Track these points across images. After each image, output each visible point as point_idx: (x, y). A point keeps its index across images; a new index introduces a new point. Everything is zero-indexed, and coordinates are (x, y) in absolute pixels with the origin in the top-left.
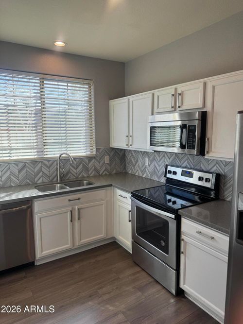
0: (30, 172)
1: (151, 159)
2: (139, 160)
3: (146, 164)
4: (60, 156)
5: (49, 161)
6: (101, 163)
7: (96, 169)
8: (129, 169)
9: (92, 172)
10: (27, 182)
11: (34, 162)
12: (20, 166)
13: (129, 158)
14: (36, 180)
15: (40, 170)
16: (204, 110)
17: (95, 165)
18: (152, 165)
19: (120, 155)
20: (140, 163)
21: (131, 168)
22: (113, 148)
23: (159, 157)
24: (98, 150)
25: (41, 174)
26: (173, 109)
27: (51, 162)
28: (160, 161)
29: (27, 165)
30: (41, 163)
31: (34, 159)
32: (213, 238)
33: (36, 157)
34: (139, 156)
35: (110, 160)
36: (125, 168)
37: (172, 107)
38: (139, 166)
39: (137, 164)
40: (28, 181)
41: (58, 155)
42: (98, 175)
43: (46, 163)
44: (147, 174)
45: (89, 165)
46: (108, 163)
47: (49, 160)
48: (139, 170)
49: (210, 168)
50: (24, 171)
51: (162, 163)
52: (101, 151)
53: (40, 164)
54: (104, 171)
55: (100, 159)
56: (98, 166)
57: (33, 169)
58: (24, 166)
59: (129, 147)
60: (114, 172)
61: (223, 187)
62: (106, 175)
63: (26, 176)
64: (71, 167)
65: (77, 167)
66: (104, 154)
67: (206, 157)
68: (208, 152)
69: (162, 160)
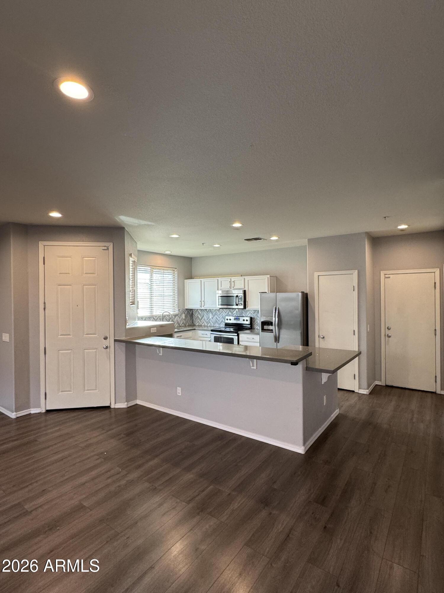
1: (213, 314)
2: (204, 316)
3: (210, 318)
4: (163, 314)
5: (156, 317)
6: (181, 318)
7: (178, 323)
8: (196, 323)
9: (176, 325)
13: (196, 315)
16: (245, 289)
17: (178, 320)
18: (215, 318)
19: (190, 314)
20: (205, 317)
21: (198, 322)
22: (187, 309)
23: (219, 312)
24: (179, 310)
26: (230, 288)
28: (220, 314)
30: (152, 318)
32: (253, 338)
34: (205, 313)
35: (185, 317)
36: (193, 322)
37: (230, 287)
38: (204, 319)
39: (203, 319)
41: (162, 314)
42: (179, 326)
44: (211, 324)
45: (175, 320)
46: (184, 319)
48: (205, 322)
49: (247, 315)
51: (221, 316)
52: (180, 310)
54: (182, 324)
55: (180, 315)
56: (179, 320)
59: (201, 307)
60: (187, 324)
61: (253, 323)
62: (183, 326)
66: (182, 313)
67: (247, 309)
68: (247, 307)
69: (221, 314)
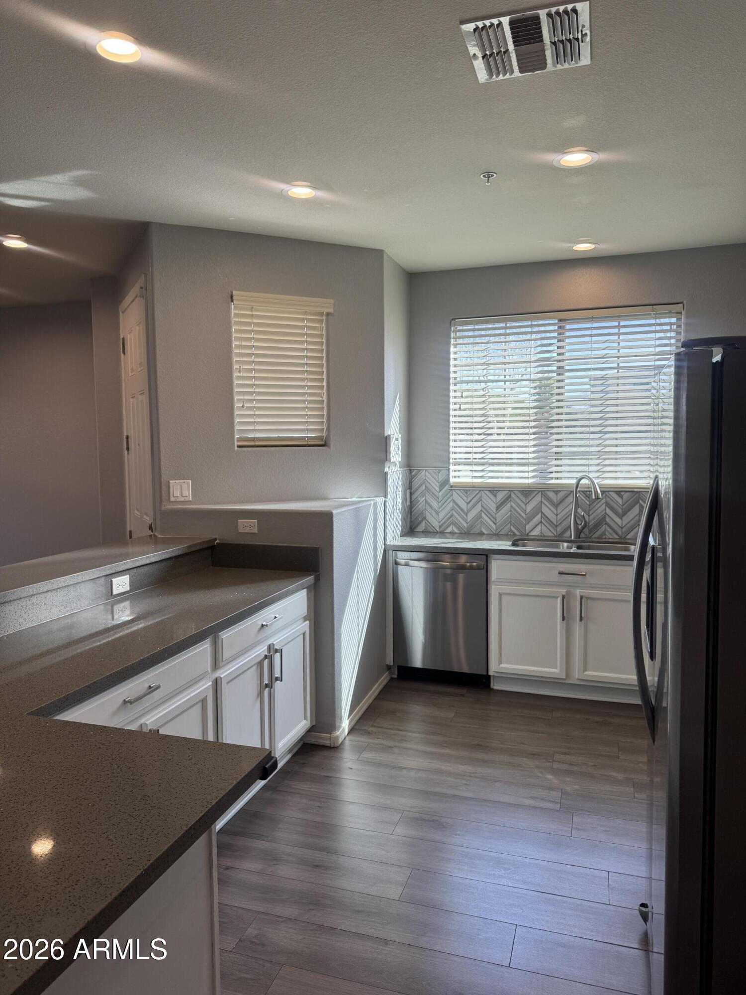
0: (517, 512)
4: (578, 483)
5: (556, 492)
10: (511, 530)
11: (527, 492)
12: (501, 496)
14: (528, 527)
15: (538, 510)
25: (538, 518)
27: (561, 495)
29: (513, 495)
30: (540, 494)
31: (528, 486)
33: (531, 481)
40: (513, 529)
41: (574, 482)
43: (551, 495)
47: (556, 490)
50: (507, 507)
53: (538, 498)
57: (524, 506)
58: (508, 498)
63: (510, 517)
64: (609, 511)
65: (625, 513)
